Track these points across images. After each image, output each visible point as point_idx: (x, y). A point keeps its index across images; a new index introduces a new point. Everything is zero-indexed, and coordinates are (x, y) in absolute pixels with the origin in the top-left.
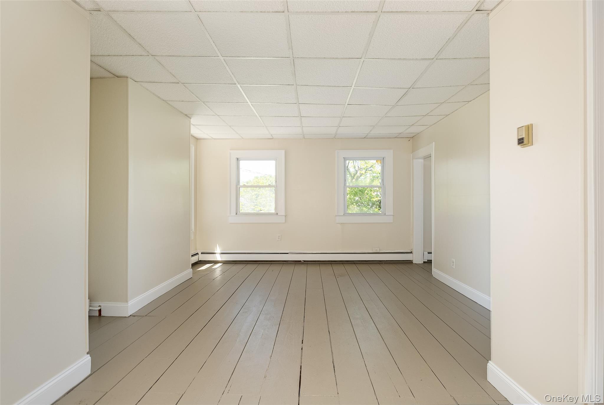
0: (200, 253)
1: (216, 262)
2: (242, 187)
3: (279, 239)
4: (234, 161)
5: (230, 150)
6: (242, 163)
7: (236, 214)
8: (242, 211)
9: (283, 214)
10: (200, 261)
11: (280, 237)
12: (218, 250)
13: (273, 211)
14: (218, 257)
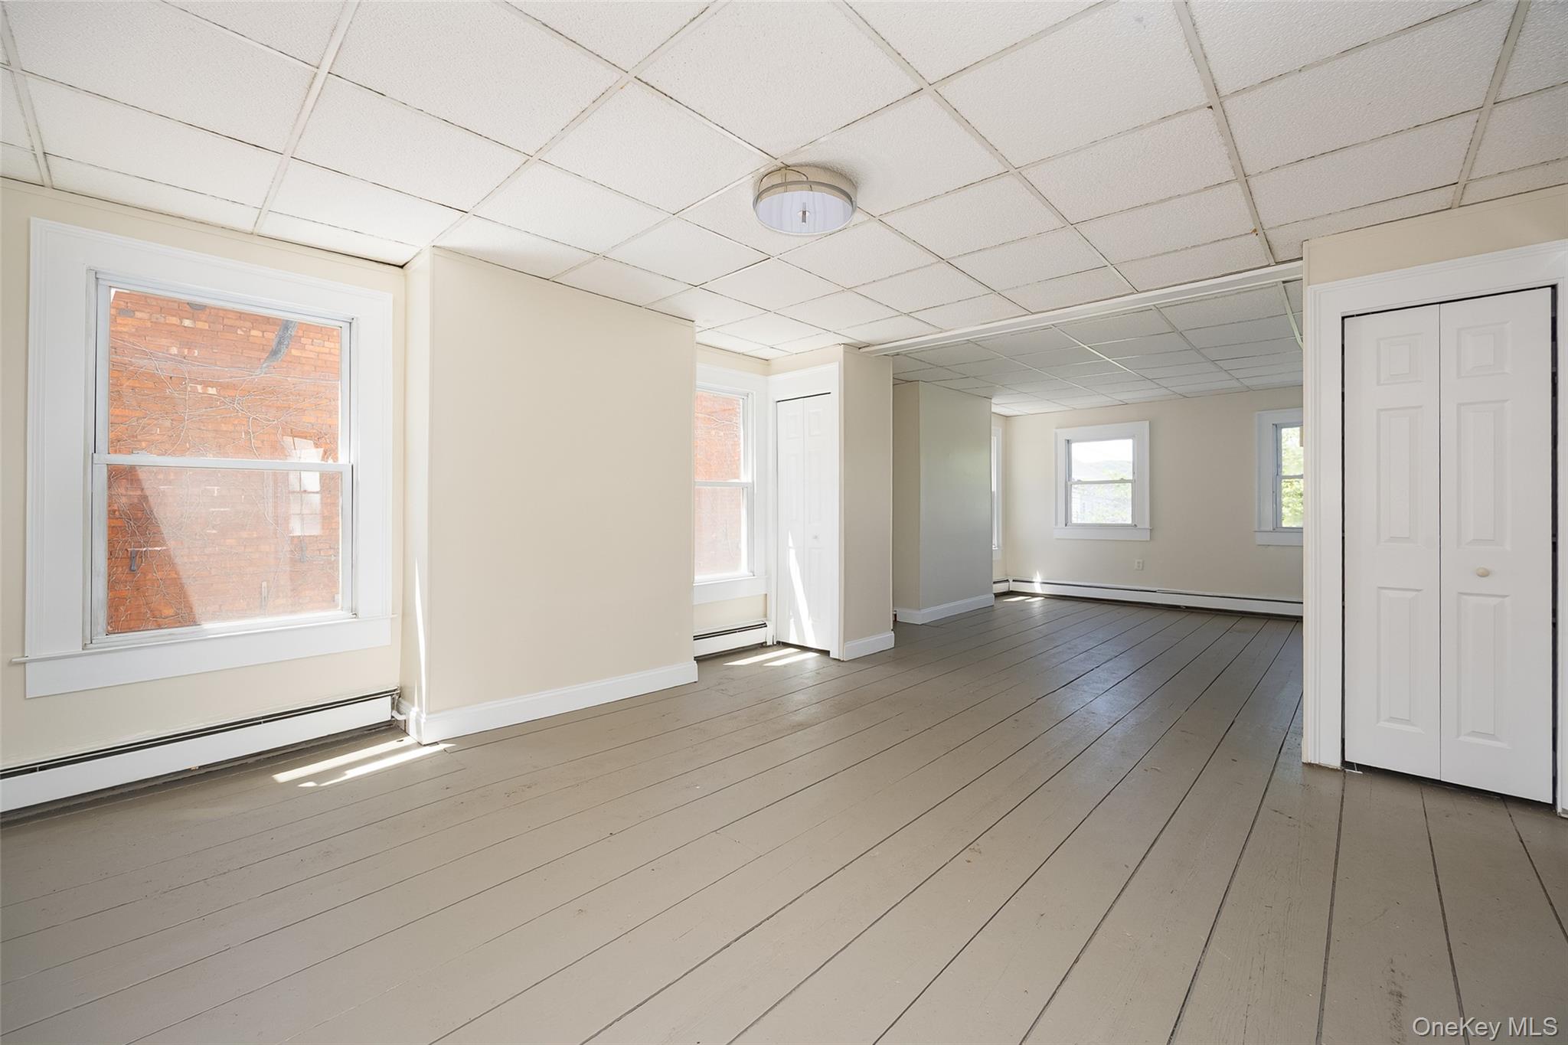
0: (1011, 581)
1: (1033, 595)
2: (1076, 483)
3: (1139, 567)
4: (1062, 445)
5: (1057, 428)
6: (1075, 446)
7: (1066, 525)
8: (1075, 520)
9: (1147, 526)
10: (1012, 591)
11: (1141, 565)
12: (1038, 578)
13: (1129, 521)
14: (1037, 588)
